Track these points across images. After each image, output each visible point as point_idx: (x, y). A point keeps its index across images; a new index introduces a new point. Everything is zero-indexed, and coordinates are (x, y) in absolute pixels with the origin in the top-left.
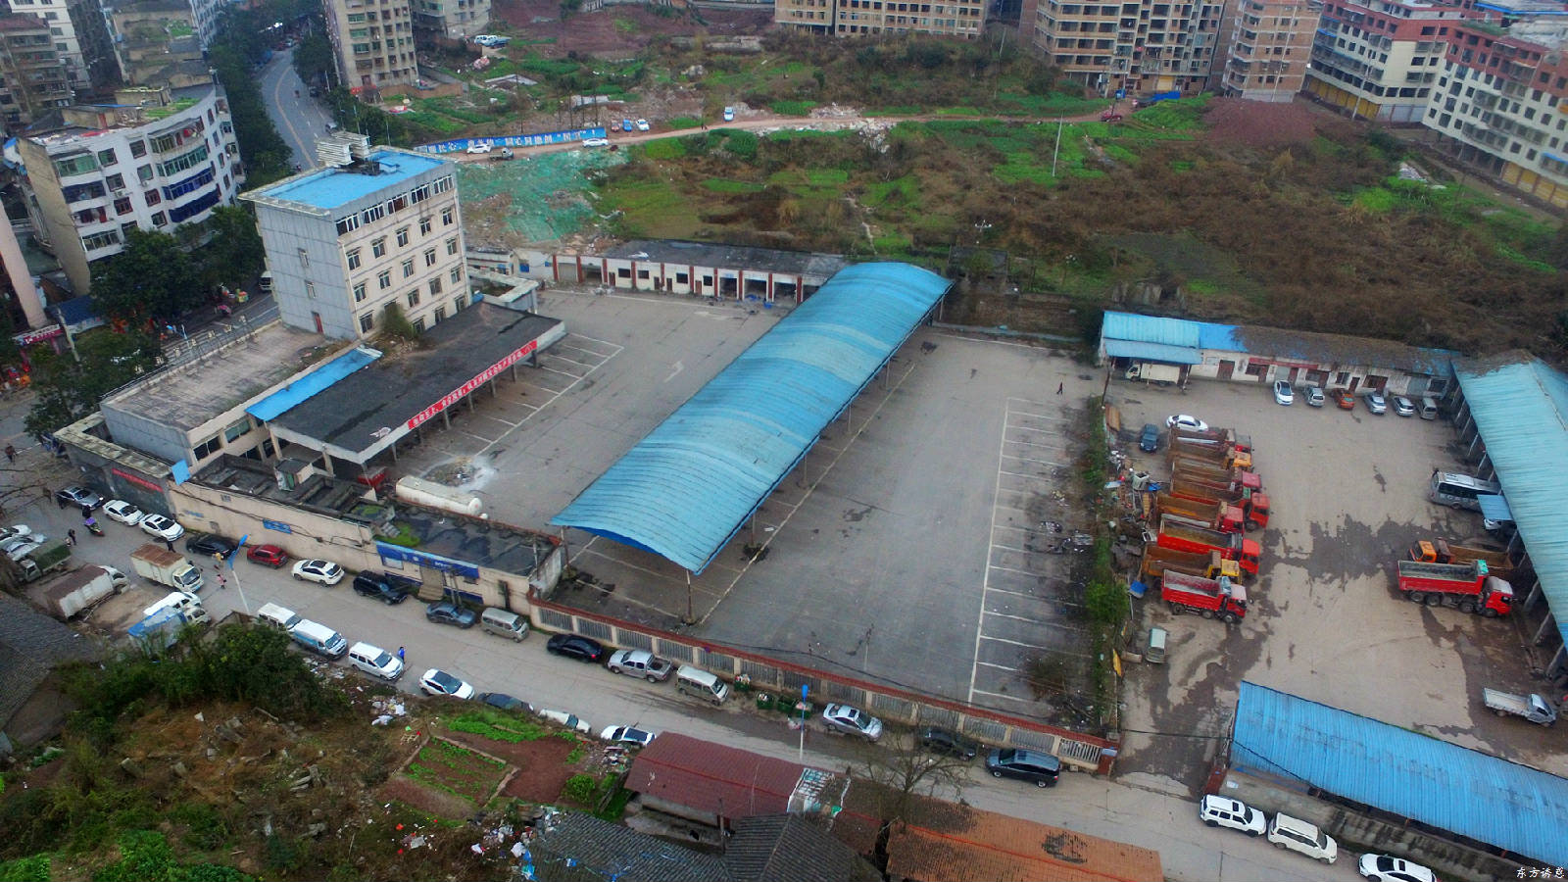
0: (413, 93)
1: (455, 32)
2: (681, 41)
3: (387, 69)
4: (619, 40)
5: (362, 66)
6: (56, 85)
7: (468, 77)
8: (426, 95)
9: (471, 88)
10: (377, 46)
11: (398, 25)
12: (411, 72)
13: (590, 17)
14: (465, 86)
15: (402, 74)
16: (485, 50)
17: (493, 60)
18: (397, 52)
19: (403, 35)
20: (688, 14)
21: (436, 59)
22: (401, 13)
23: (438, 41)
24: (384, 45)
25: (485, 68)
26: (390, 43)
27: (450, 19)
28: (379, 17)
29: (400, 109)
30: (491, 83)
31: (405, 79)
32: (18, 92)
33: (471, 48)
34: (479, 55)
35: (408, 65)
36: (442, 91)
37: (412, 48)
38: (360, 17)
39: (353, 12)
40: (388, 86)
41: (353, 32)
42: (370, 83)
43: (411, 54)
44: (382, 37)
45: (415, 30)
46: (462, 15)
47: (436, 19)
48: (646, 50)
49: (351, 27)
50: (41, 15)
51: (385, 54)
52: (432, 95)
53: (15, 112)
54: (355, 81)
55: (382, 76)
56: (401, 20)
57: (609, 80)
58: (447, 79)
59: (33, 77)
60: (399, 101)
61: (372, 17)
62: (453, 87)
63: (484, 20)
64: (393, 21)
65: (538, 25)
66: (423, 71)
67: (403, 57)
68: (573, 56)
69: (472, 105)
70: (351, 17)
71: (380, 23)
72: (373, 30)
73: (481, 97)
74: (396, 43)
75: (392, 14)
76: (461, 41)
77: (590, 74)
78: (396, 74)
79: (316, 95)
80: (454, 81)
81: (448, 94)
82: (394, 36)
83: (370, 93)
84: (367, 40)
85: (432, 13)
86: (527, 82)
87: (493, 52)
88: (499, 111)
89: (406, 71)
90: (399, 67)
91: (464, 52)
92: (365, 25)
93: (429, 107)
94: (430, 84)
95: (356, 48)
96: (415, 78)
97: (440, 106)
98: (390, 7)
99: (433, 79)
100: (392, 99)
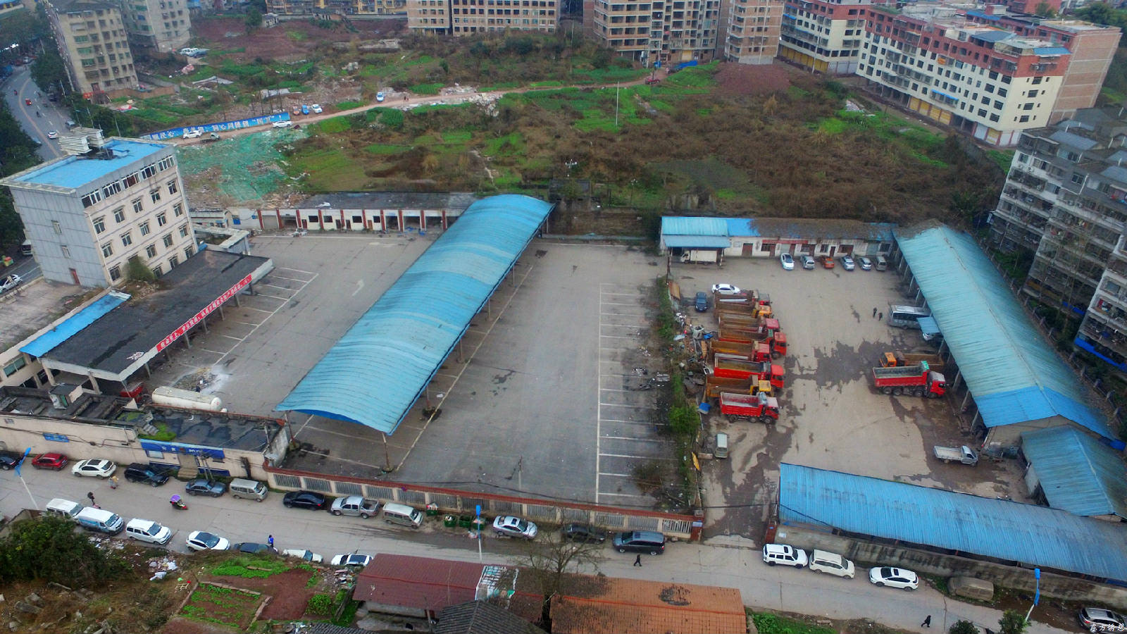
0: (134, 94)
1: (164, 47)
2: (340, 45)
3: (112, 77)
4: (293, 47)
5: (89, 76)
7: (179, 81)
8: (146, 96)
9: (182, 89)
10: (101, 60)
11: (117, 43)
12: (132, 79)
13: (269, 31)
14: (176, 88)
15: (125, 80)
16: (190, 60)
17: (197, 67)
18: (118, 64)
19: (122, 51)
20: (344, 25)
21: (152, 68)
22: (118, 33)
23: (151, 54)
24: (107, 59)
25: (191, 73)
26: (112, 57)
27: (160, 37)
28: (101, 37)
29: (126, 107)
30: (198, 86)
31: (127, 85)
33: (178, 58)
34: (185, 64)
35: (129, 73)
36: (159, 93)
37: (131, 61)
38: (84, 39)
39: (79, 34)
40: (114, 91)
41: (80, 51)
42: (98, 89)
43: (130, 66)
44: (104, 53)
45: (132, 46)
46: (169, 34)
47: (149, 38)
48: (314, 54)
49: (79, 46)
51: (108, 66)
52: (151, 95)
54: (86, 87)
55: (108, 83)
56: (119, 39)
57: (289, 78)
58: (162, 83)
60: (125, 101)
61: (95, 38)
62: (167, 88)
63: (186, 37)
64: (113, 40)
65: (230, 39)
66: (142, 78)
67: (124, 68)
68: (259, 60)
69: (184, 102)
70: (77, 39)
71: (102, 41)
72: (97, 48)
73: (189, 95)
74: (117, 57)
75: (111, 35)
76: (170, 53)
77: (272, 74)
78: (120, 81)
79: (54, 100)
80: (168, 84)
81: (163, 94)
82: (115, 51)
83: (100, 97)
84: (92, 56)
85: (144, 33)
86: (225, 82)
87: (196, 61)
88: (206, 105)
89: (128, 79)
90: (122, 75)
91: (172, 63)
92: (89, 45)
93: (148, 104)
94: (148, 87)
95: (84, 63)
96: (135, 84)
97: (158, 104)
98: (109, 28)
99: (152, 84)
100: (119, 100)
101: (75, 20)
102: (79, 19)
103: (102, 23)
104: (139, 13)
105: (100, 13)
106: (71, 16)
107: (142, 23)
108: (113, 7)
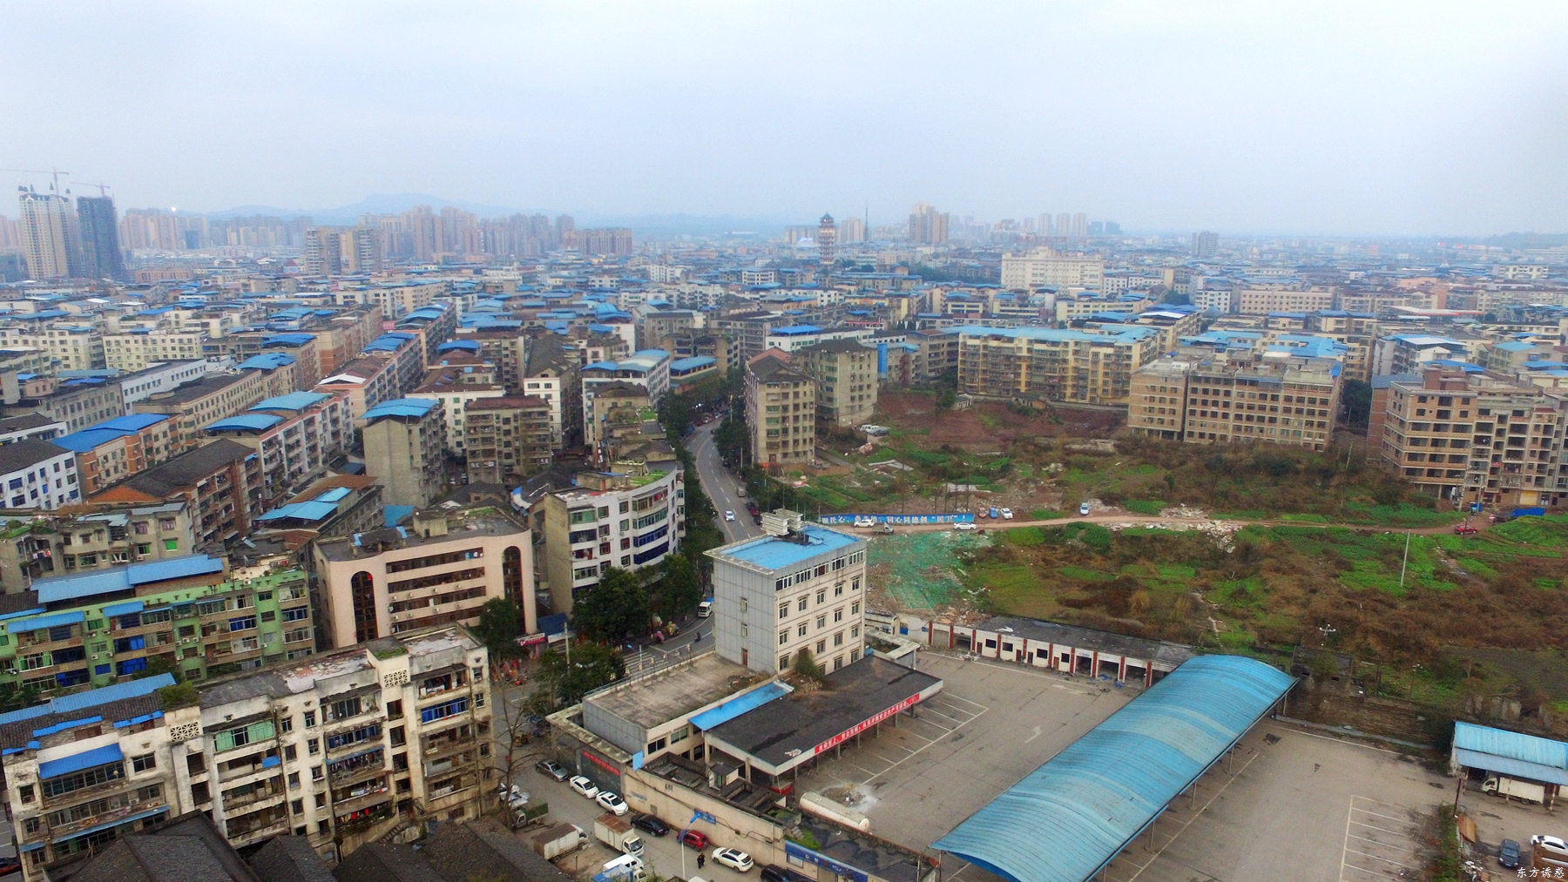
0: (809, 471)
1: (844, 421)
2: (1042, 441)
3: (790, 449)
4: (984, 435)
5: (770, 446)
6: (543, 447)
7: (854, 461)
8: (820, 474)
9: (858, 470)
10: (785, 431)
11: (805, 416)
12: (809, 453)
13: (960, 414)
14: (852, 468)
15: (801, 454)
16: (870, 438)
17: (876, 447)
18: (800, 437)
19: (807, 424)
20: (1046, 414)
21: (828, 442)
22: (808, 405)
23: (832, 428)
24: (791, 431)
25: (868, 453)
26: (796, 430)
27: (842, 410)
28: (791, 408)
29: (798, 483)
30: (874, 467)
31: (802, 460)
32: (517, 450)
33: (858, 436)
34: (864, 442)
35: (808, 447)
36: (834, 471)
37: (812, 435)
38: (775, 408)
39: (772, 404)
40: (789, 464)
41: (769, 420)
42: (775, 460)
43: (811, 440)
44: (790, 425)
46: (852, 407)
47: (833, 410)
48: (1011, 448)
49: (767, 416)
50: (543, 397)
51: (790, 439)
52: (826, 473)
53: (511, 466)
54: (763, 457)
55: (785, 455)
56: (807, 412)
57: (978, 472)
58: (838, 461)
59: (529, 440)
60: (798, 477)
61: (785, 408)
62: (844, 469)
63: (869, 412)
64: (801, 413)
65: (912, 417)
66: (819, 454)
67: (805, 441)
68: (946, 448)
69: (858, 485)
70: (769, 408)
71: (791, 414)
72: (784, 419)
73: (866, 478)
74: (801, 430)
75: (801, 407)
76: (850, 429)
77: (960, 465)
78: (797, 454)
79: (728, 466)
80: (843, 463)
81: (838, 473)
82: (800, 424)
83: (775, 469)
84: (778, 427)
85: (828, 405)
86: (907, 468)
87: (875, 440)
88: (881, 492)
89: (805, 453)
90: (800, 449)
91: (851, 438)
92: (778, 415)
93: (821, 483)
94: (824, 463)
95: (769, 433)
96: (811, 458)
97: (830, 484)
98: (800, 401)
99: (826, 460)
100: (791, 474)
101: (772, 390)
102: (776, 390)
103: (796, 395)
104: (829, 384)
105: (796, 385)
106: (769, 386)
107: (829, 394)
108: (809, 379)
